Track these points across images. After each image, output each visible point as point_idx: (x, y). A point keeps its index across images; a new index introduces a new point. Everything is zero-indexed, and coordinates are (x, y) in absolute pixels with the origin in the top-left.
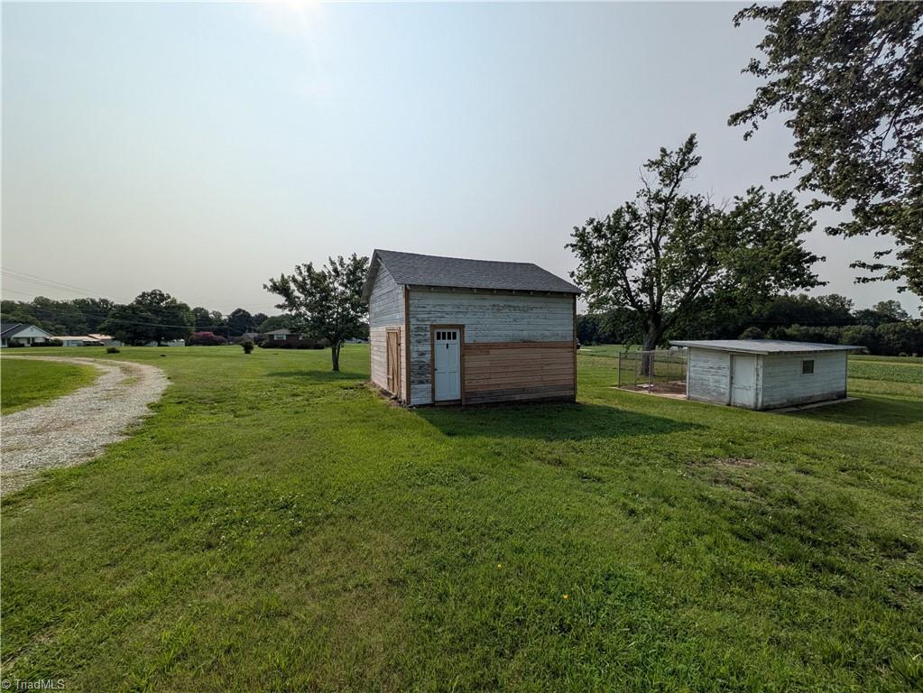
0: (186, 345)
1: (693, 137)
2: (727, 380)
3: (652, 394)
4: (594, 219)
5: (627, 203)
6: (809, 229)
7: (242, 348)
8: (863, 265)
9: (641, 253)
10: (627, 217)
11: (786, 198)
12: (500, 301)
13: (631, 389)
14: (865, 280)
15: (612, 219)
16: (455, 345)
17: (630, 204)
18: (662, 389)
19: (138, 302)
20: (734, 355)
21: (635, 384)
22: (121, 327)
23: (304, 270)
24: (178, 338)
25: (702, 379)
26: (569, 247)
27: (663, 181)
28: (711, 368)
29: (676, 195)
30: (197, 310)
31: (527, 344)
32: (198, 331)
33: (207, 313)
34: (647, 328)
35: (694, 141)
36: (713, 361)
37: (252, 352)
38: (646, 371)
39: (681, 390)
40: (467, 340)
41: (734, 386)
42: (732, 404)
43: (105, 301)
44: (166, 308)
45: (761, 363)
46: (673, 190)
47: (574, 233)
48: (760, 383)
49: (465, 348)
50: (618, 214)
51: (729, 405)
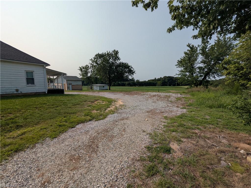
12: (75, 81)
16: (71, 85)
20: (97, 86)
31: (78, 85)
34: (91, 83)
36: (95, 87)
40: (72, 85)
45: (99, 86)
49: (72, 86)
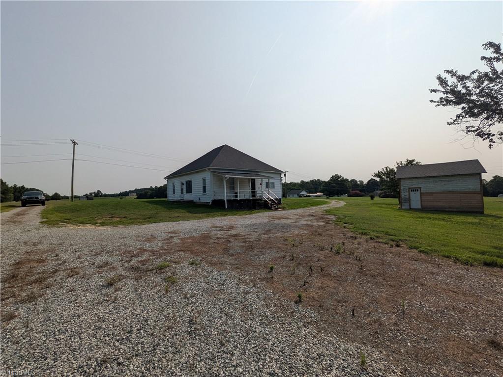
0: (348, 196)
7: (370, 197)
12: (437, 179)
16: (418, 193)
19: (331, 180)
22: (326, 190)
23: (385, 169)
24: (345, 194)
30: (352, 180)
31: (452, 192)
32: (353, 190)
33: (356, 182)
37: (374, 199)
40: (422, 192)
43: (319, 180)
44: (340, 181)
49: (422, 194)
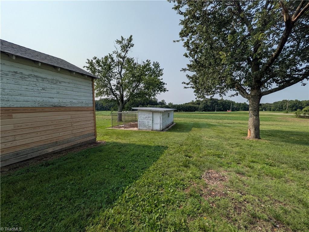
1: (131, 36)
2: (151, 121)
3: (126, 129)
4: (96, 58)
5: (109, 54)
6: (162, 75)
8: (185, 83)
9: (115, 75)
10: (110, 60)
11: (157, 64)
13: (117, 128)
14: (186, 88)
15: (104, 59)
17: (110, 54)
18: (127, 126)
20: (153, 112)
21: (118, 125)
25: (143, 122)
26: (86, 67)
27: (122, 50)
28: (146, 117)
29: (126, 56)
31: (59, 108)
35: (132, 38)
36: (147, 115)
38: (120, 120)
39: (136, 126)
41: (153, 123)
42: (153, 130)
45: (161, 114)
46: (125, 54)
47: (87, 62)
48: (161, 121)
50: (106, 58)
51: (152, 130)
